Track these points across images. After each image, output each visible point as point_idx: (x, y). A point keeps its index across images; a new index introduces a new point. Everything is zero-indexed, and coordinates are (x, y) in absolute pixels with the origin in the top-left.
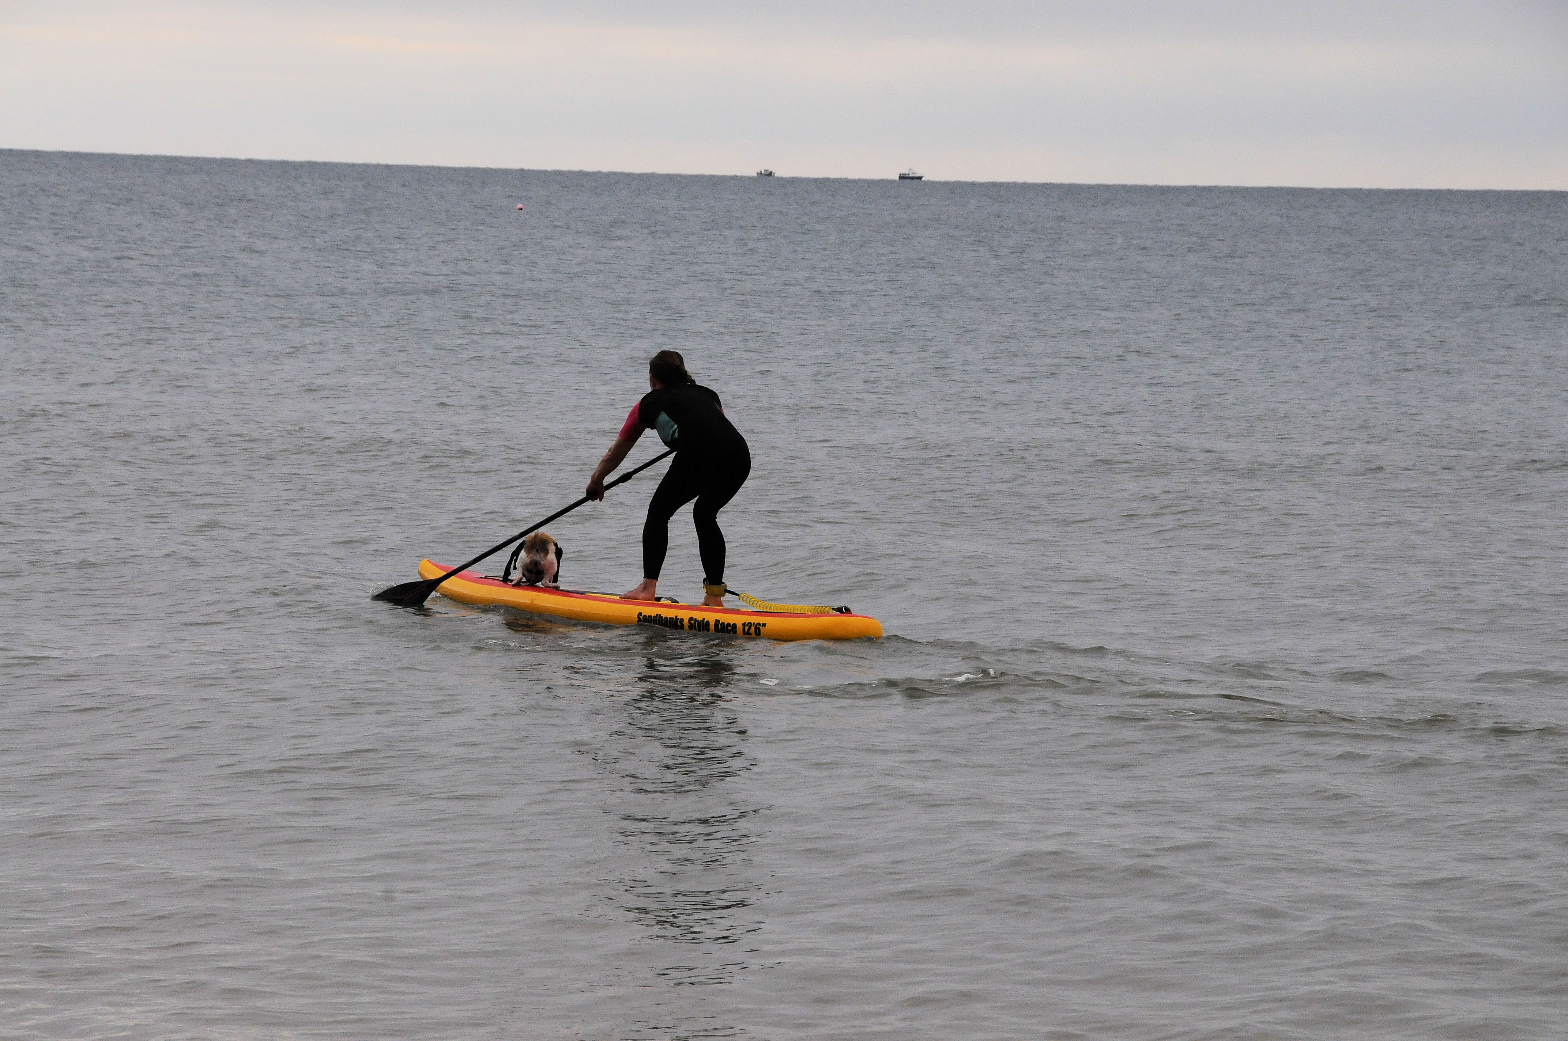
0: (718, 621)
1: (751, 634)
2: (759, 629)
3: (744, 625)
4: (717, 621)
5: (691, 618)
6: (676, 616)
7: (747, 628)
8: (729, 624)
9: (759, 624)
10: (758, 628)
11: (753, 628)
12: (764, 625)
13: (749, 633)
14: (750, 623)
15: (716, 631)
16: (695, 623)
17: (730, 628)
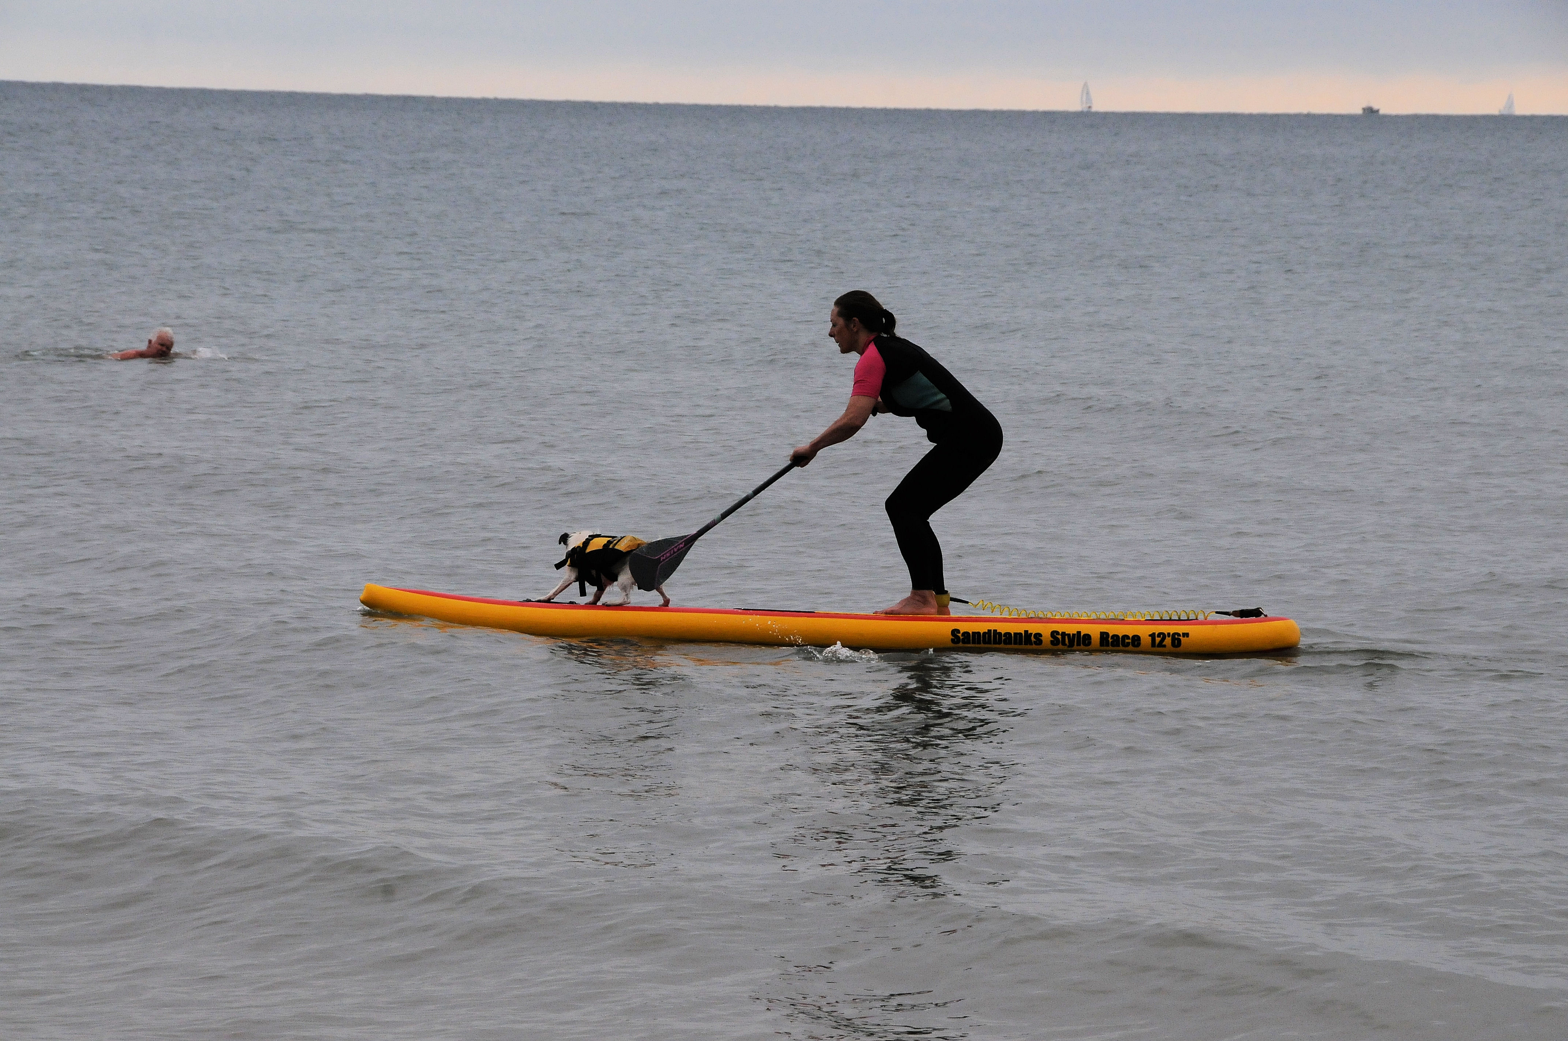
0: (1107, 634)
1: (1165, 646)
2: (1179, 640)
3: (1153, 636)
4: (1104, 636)
5: (1054, 634)
6: (1027, 631)
7: (1158, 640)
8: (1126, 637)
9: (1179, 634)
10: (1176, 639)
11: (1168, 641)
12: (1186, 635)
13: (1161, 645)
14: (1163, 634)
15: (1102, 644)
16: (1063, 638)
17: (1127, 641)
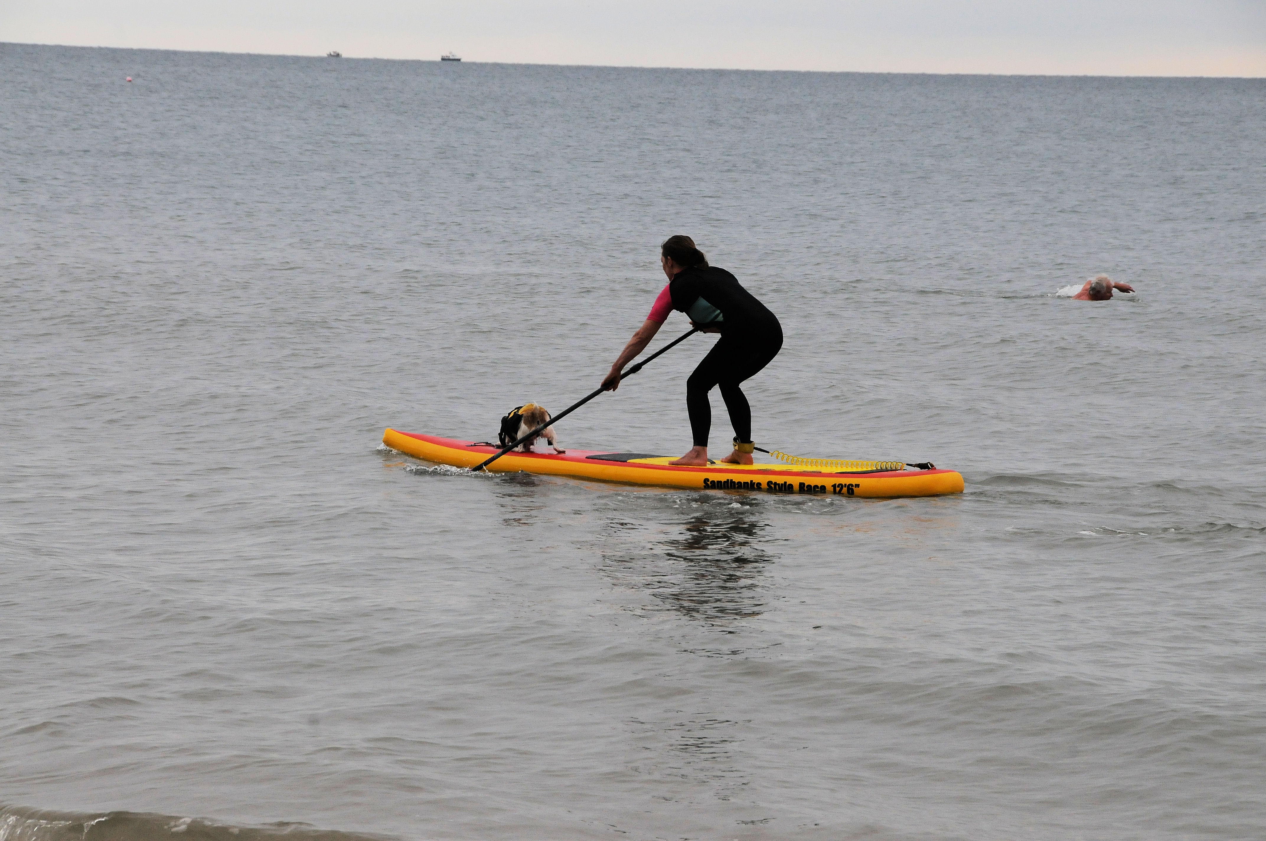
2: (852, 490)
3: (834, 486)
4: (802, 485)
5: (769, 483)
6: (751, 481)
7: (838, 489)
8: (816, 486)
9: (852, 485)
10: (850, 487)
11: (845, 490)
12: (858, 485)
13: (840, 493)
14: (841, 485)
15: (800, 491)
16: (775, 487)
17: (817, 489)
